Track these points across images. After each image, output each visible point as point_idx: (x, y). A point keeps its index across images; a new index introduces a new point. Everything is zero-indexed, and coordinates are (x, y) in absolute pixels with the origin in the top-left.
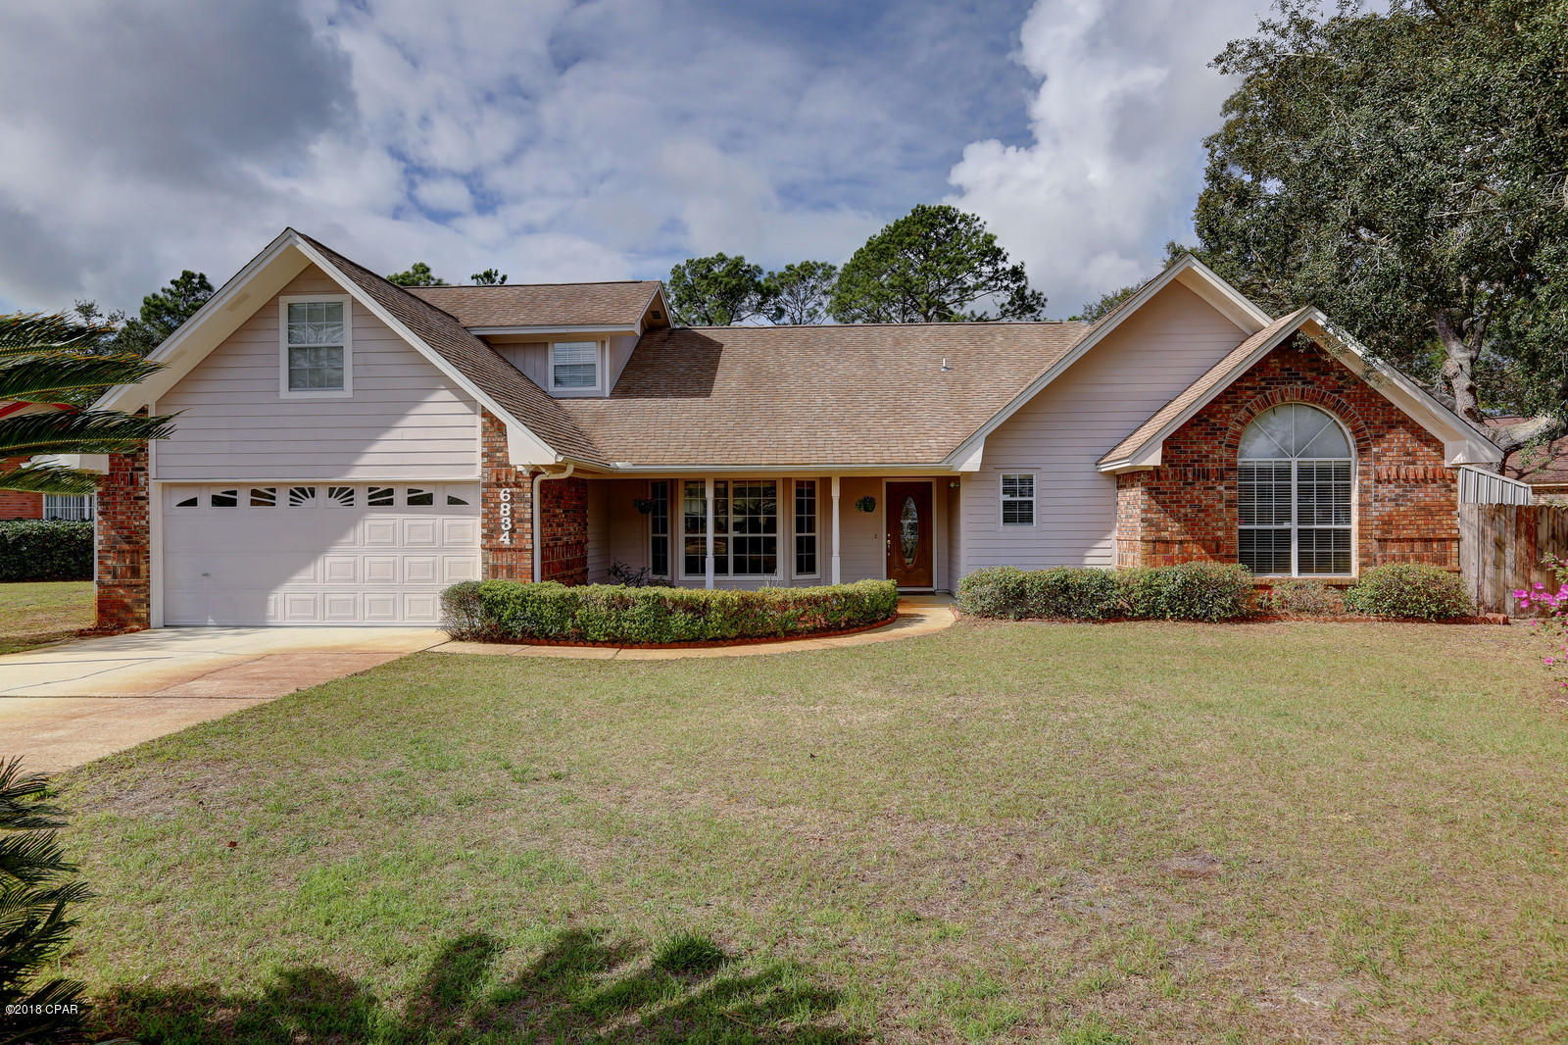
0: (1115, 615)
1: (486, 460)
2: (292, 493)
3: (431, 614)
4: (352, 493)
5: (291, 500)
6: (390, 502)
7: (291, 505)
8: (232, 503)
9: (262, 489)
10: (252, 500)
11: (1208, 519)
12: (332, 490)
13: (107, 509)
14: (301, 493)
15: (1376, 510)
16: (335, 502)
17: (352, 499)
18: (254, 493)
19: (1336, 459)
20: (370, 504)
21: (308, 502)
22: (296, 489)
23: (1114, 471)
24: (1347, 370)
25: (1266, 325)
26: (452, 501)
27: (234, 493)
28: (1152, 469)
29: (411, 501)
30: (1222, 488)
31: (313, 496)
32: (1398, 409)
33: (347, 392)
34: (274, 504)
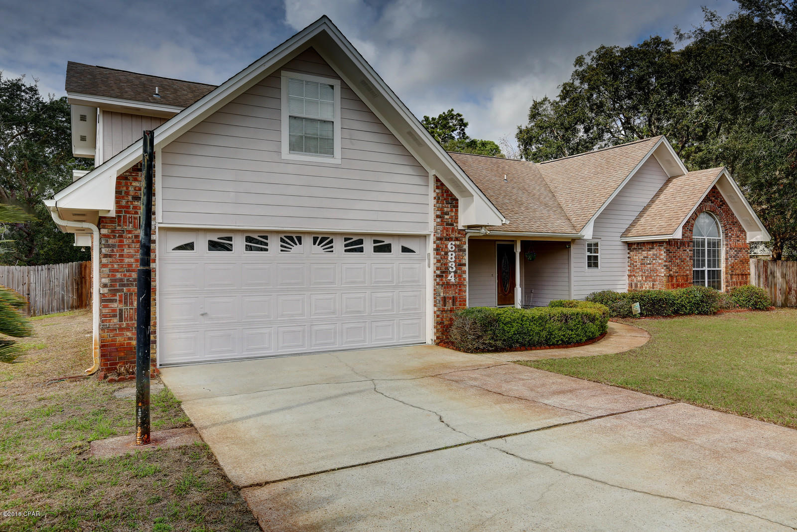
0: (677, 313)
1: (439, 220)
2: (282, 240)
3: (390, 336)
4: (331, 242)
5: (282, 246)
6: (361, 250)
7: (282, 251)
8: (228, 248)
9: (255, 236)
10: (246, 245)
11: (684, 265)
12: (315, 240)
13: (113, 251)
14: (291, 239)
15: (731, 261)
16: (318, 249)
17: (332, 247)
18: (249, 239)
19: (713, 238)
20: (346, 251)
21: (296, 249)
22: (286, 237)
23: (627, 242)
24: (723, 198)
25: (686, 174)
26: (405, 250)
27: (230, 239)
28: (668, 240)
29: (377, 249)
30: (688, 250)
31: (300, 244)
32: (735, 217)
33: (337, 159)
34: (266, 250)
